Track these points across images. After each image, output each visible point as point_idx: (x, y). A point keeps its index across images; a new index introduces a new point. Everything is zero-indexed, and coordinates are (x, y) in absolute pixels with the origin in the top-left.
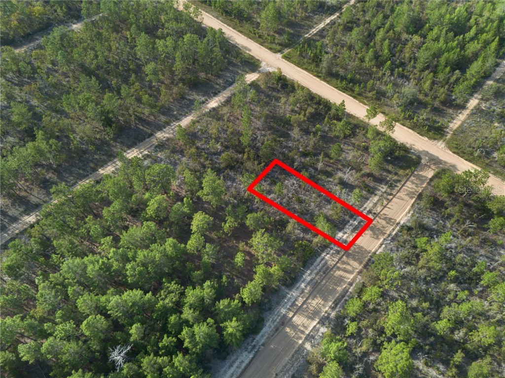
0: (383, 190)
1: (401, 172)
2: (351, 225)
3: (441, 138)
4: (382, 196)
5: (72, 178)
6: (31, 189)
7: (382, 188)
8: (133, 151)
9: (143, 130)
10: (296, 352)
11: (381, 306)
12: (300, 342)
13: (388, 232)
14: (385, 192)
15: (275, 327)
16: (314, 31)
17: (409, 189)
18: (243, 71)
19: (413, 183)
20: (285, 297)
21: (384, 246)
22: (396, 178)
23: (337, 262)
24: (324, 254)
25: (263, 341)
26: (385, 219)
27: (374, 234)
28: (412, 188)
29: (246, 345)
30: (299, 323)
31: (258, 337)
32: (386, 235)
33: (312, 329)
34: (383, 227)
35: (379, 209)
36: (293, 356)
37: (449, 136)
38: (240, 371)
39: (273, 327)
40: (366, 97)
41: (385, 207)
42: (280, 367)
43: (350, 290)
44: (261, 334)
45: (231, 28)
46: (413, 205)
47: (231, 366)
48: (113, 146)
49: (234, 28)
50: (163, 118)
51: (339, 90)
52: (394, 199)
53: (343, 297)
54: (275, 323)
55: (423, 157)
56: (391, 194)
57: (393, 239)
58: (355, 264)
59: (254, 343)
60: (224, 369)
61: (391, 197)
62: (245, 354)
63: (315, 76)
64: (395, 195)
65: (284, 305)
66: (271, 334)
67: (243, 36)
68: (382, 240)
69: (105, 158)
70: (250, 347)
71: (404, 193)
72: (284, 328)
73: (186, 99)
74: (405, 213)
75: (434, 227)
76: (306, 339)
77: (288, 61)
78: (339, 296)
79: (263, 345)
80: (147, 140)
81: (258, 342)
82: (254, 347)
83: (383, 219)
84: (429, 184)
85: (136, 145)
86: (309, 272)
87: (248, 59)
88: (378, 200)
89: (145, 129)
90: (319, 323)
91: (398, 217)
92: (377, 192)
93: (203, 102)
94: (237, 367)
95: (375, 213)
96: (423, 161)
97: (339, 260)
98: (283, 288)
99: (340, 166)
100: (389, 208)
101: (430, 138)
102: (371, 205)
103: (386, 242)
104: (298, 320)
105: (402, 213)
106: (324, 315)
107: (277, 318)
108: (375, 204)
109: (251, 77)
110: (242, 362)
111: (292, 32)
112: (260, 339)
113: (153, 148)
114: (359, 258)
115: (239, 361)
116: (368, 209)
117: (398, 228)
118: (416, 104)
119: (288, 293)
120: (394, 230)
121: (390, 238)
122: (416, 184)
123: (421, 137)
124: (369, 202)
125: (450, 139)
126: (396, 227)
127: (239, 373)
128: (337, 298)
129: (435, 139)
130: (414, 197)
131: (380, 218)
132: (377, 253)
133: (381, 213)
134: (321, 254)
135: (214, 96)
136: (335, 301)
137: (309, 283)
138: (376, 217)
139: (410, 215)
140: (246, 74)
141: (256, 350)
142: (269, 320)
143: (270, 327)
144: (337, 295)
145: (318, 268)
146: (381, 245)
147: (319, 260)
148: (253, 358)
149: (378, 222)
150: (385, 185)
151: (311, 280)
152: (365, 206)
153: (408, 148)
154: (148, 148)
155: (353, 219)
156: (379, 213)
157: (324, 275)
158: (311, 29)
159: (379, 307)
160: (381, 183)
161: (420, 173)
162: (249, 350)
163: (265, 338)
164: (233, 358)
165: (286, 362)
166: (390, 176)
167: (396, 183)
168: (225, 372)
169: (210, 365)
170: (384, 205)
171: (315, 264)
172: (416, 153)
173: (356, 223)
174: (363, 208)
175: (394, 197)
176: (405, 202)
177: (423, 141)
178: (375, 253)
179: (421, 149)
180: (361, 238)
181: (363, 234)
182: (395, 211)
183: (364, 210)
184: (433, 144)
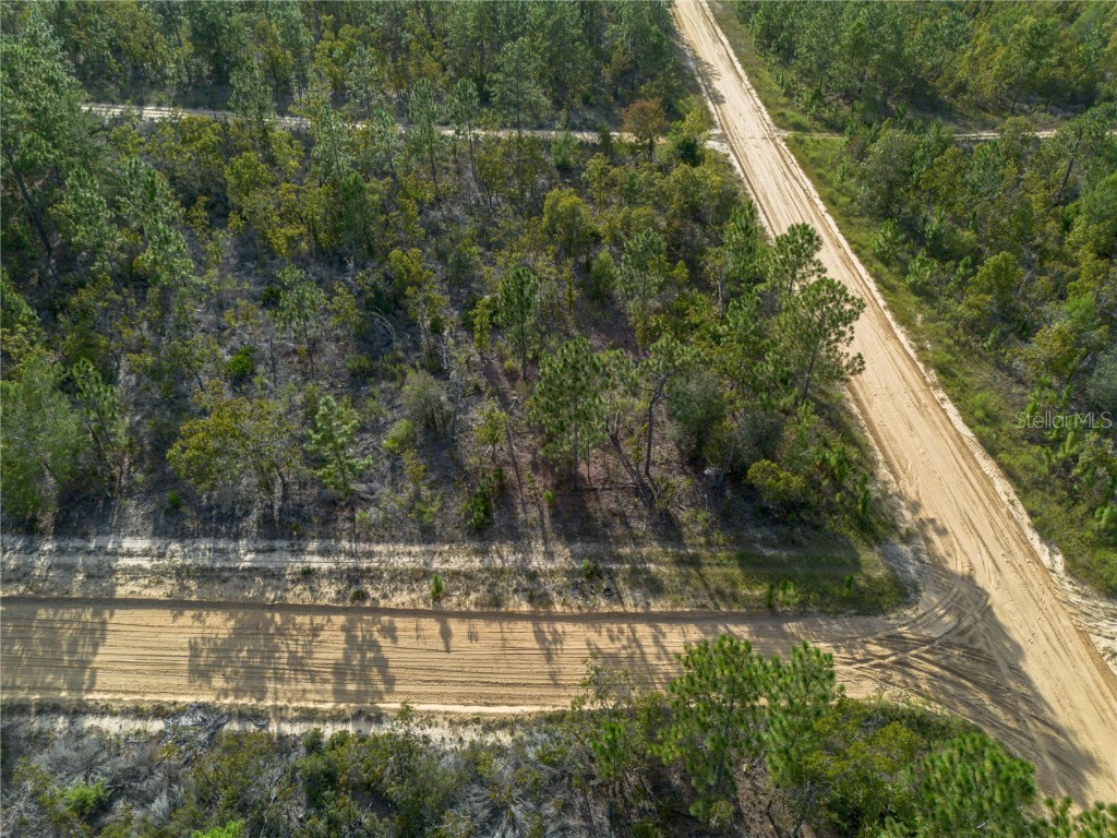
0: (537, 562)
1: (722, 569)
2: (220, 552)
4: (499, 573)
7: (550, 555)
8: (170, 111)
14: (532, 576)
17: (650, 650)
21: (157, 726)
22: (662, 570)
26: (359, 646)
27: (225, 649)
32: (246, 701)
34: (298, 664)
35: (402, 599)
41: (441, 615)
46: (556, 719)
48: (161, 91)
52: (523, 633)
55: (930, 598)
56: (538, 598)
57: (232, 744)
61: (525, 608)
64: (553, 618)
68: (199, 698)
71: (604, 643)
77: (793, 149)
83: (351, 640)
88: (455, 575)
91: (418, 696)
92: (505, 551)
95: (361, 596)
96: (902, 622)
100: (446, 634)
102: (403, 562)
103: (188, 722)
105: (461, 699)
108: (420, 576)
116: (365, 564)
117: (336, 730)
120: (309, 716)
121: (231, 727)
123: (1032, 535)
124: (415, 548)
126: (338, 717)
131: (348, 630)
132: (90, 722)
133: (385, 619)
138: (344, 611)
139: (477, 739)
146: (159, 712)
149: (315, 631)
150: (576, 557)
152: (379, 547)
153: (893, 527)
155: (262, 545)
156: (376, 610)
158: (983, 129)
160: (570, 539)
166: (653, 548)
167: (634, 585)
170: (446, 605)
172: (911, 569)
173: (247, 561)
174: (363, 546)
175: (532, 617)
176: (545, 679)
177: (1020, 557)
178: (78, 711)
179: (957, 566)
180: (162, 617)
181: (189, 613)
182: (447, 666)
183: (352, 554)
184: (1070, 604)
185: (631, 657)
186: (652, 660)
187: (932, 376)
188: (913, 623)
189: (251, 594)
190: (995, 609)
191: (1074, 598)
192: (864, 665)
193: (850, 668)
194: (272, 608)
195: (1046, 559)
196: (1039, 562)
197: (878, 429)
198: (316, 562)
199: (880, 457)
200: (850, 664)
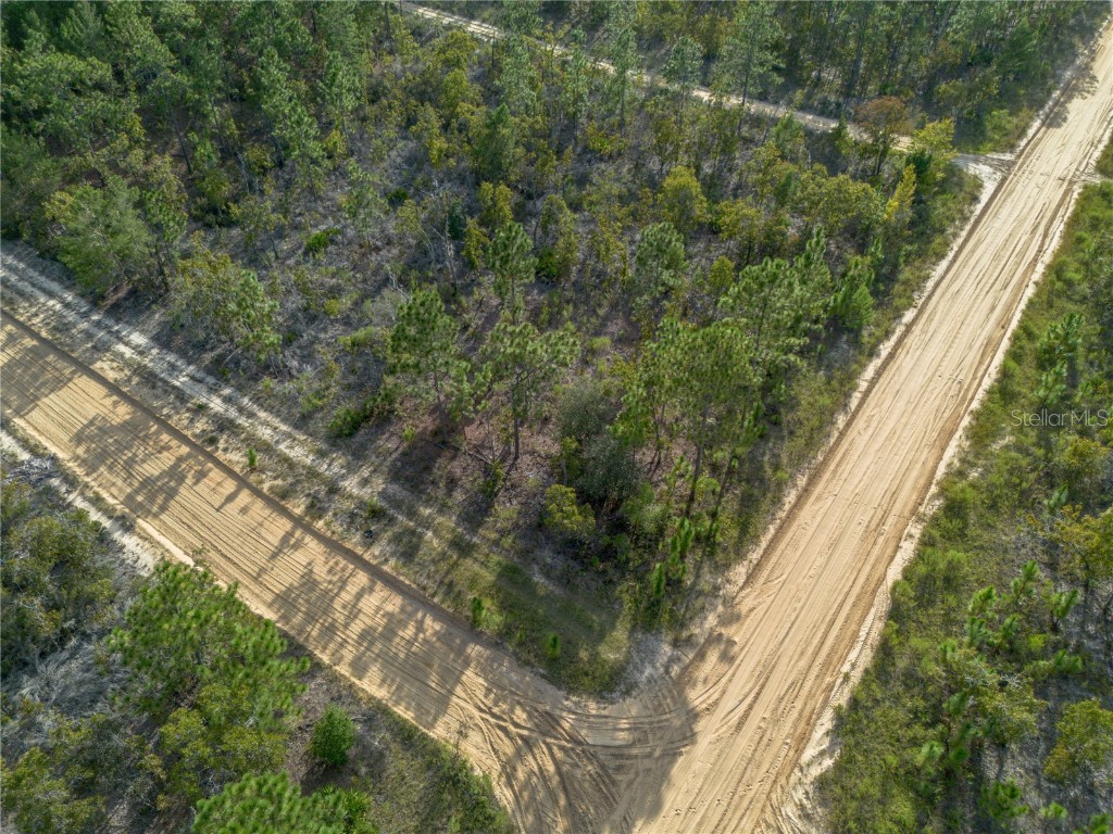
7: (365, 483)
14: (334, 491)
17: (347, 596)
22: (434, 542)
26: (173, 475)
28: (353, 613)
32: (79, 472)
35: (233, 457)
41: (243, 483)
55: (631, 709)
56: (316, 509)
61: (300, 510)
68: (61, 454)
83: (174, 467)
91: (166, 530)
92: (339, 462)
96: (578, 713)
100: (230, 498)
102: (265, 433)
103: (39, 464)
105: (187, 547)
116: (240, 421)
120: (97, 501)
123: (826, 722)
130: (285, 618)
133: (209, 465)
138: (193, 445)
146: (34, 449)
149: (163, 449)
152: (262, 415)
153: (681, 625)
155: (199, 375)
156: (210, 456)
160: (395, 479)
167: (395, 541)
170: (254, 477)
172: (648, 671)
173: (180, 381)
174: (254, 408)
175: (297, 521)
176: (254, 570)
177: (781, 734)
179: (696, 697)
181: (114, 398)
182: (205, 519)
183: (241, 410)
184: (776, 811)
185: (327, 592)
186: (337, 605)
187: (931, 507)
188: (583, 717)
189: (157, 404)
190: (681, 760)
191: (790, 810)
192: (492, 720)
193: (476, 713)
194: (158, 420)
195: (810, 752)
196: (799, 751)
197: (794, 528)
198: (215, 403)
199: (755, 556)
200: (481, 710)
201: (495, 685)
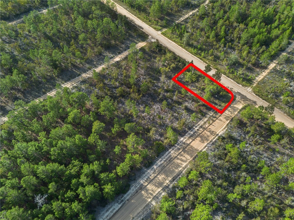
0: (211, 115)
1: (223, 104)
2: (189, 134)
3: (250, 86)
4: (210, 118)
5: (31, 97)
6: (8, 102)
7: (211, 113)
8: (68, 84)
9: (75, 72)
10: (146, 206)
11: (200, 182)
12: (149, 200)
13: (210, 140)
14: (212, 116)
15: (136, 190)
16: (182, 19)
17: (226, 115)
18: (137, 40)
19: (229, 111)
20: (144, 173)
21: (207, 147)
22: (219, 108)
23: (178, 155)
24: (171, 150)
25: (128, 198)
26: (210, 131)
27: (202, 140)
28: (228, 114)
29: (118, 199)
30: (150, 189)
31: (125, 196)
32: (209, 141)
33: (158, 193)
34: (208, 136)
35: (207, 126)
36: (144, 208)
37: (255, 85)
38: (112, 214)
39: (135, 190)
40: (208, 59)
41: (211, 124)
42: (136, 214)
43: (183, 172)
44: (127, 194)
45: (133, 15)
46: (228, 124)
47: (107, 211)
48: (57, 80)
49: (135, 16)
50: (87, 66)
51: (192, 54)
52: (217, 120)
53: (179, 175)
54: (137, 188)
55: (237, 96)
56: (215, 117)
57: (213, 144)
58: (188, 157)
59: (122, 199)
60: (103, 212)
61: (215, 119)
62: (116, 204)
63: (179, 45)
64: (218, 118)
65: (143, 178)
66: (133, 194)
67: (140, 20)
68: (206, 144)
69: (51, 87)
70: (120, 201)
71: (223, 117)
72: (142, 191)
73: (102, 55)
74: (222, 129)
75: (238, 138)
76: (153, 198)
77: (164, 36)
78: (176, 175)
79: (128, 200)
80: (77, 78)
81: (125, 198)
82: (122, 201)
83: (208, 131)
84: (239, 112)
85: (70, 80)
86: (160, 159)
87: (141, 33)
88: (207, 121)
89: (76, 71)
90: (162, 190)
91: (218, 131)
92: (207, 115)
93: (112, 58)
94: (111, 212)
95: (204, 128)
96: (237, 99)
97: (179, 154)
98: (144, 168)
99: (187, 99)
100: (213, 125)
101: (243, 85)
102: (202, 123)
103: (208, 145)
104: (150, 187)
105: (220, 129)
106: (165, 185)
107: (138, 185)
108: (205, 123)
109: (141, 44)
110: (114, 209)
111: (169, 19)
112: (126, 197)
113: (79, 83)
114: (191, 153)
115: (112, 208)
116: (200, 125)
117: (217, 137)
118: (237, 65)
119: (146, 171)
120: (214, 138)
121: (211, 143)
122: (231, 112)
123: (238, 84)
124: (201, 121)
125: (255, 87)
126: (216, 137)
127: (111, 215)
128: (175, 176)
129: (246, 86)
130: (229, 120)
131: (207, 131)
132: (203, 151)
133: (208, 128)
134: (169, 149)
135: (119, 54)
136: (174, 177)
137: (159, 166)
138: (205, 130)
139: (225, 130)
140: (139, 43)
141: (123, 203)
142: (133, 186)
143: (133, 190)
144: (175, 174)
145: (166, 158)
146: (206, 147)
147: (167, 153)
148: (121, 207)
149: (205, 133)
150: (213, 112)
151: (161, 164)
152: (199, 123)
154: (77, 82)
155: (191, 131)
156: (207, 128)
157: (169, 162)
158: (180, 17)
159: (199, 183)
160: (210, 110)
161: (235, 106)
162: (119, 203)
163: (129, 196)
164: (109, 207)
165: (140, 211)
166: (216, 106)
168: (104, 214)
169: (96, 209)
171: (165, 155)
172: (234, 94)
173: (192, 133)
174: (198, 124)
175: (217, 119)
176: (223, 123)
177: (239, 87)
178: (201, 151)
179: (236, 92)
180: (194, 142)
181: (195, 140)
182: (216, 127)
183: (198, 125)
184: (245, 89)
189: (197, 135)
190: (241, 93)
192: (238, 105)
194: (200, 134)
198: (197, 128)
201: (235, 104)
